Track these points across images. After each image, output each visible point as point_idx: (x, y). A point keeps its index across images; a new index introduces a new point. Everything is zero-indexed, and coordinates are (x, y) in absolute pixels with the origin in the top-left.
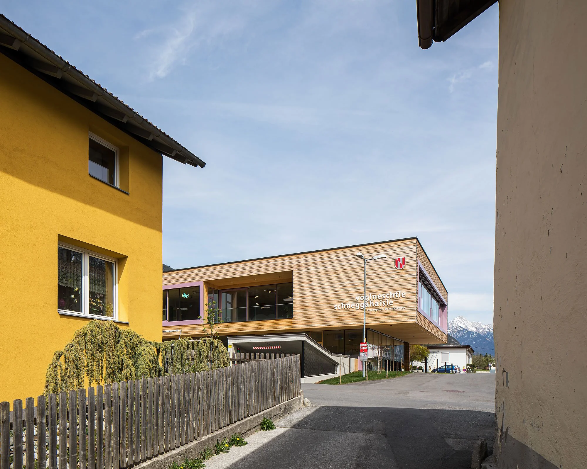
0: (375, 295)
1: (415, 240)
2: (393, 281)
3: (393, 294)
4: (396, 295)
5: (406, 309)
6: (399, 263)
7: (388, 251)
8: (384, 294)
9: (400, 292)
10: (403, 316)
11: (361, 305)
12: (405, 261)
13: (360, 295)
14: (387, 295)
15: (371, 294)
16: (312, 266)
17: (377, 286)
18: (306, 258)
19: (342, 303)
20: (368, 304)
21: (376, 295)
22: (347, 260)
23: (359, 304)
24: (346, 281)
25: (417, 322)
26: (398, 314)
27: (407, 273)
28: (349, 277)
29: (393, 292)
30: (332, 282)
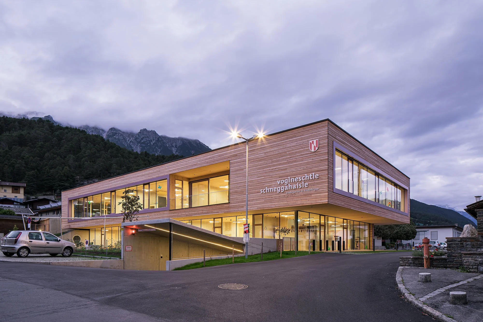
0: (293, 178)
1: (327, 122)
2: (308, 163)
4: (311, 177)
5: (320, 190)
6: (313, 146)
7: (304, 135)
8: (300, 177)
9: (313, 173)
10: (316, 197)
11: (281, 188)
12: (318, 143)
13: (281, 178)
14: (303, 178)
15: (289, 177)
17: (293, 169)
18: (239, 148)
19: (267, 188)
20: (287, 188)
23: (279, 187)
25: (329, 203)
26: (312, 195)
29: (308, 174)
30: (259, 169)
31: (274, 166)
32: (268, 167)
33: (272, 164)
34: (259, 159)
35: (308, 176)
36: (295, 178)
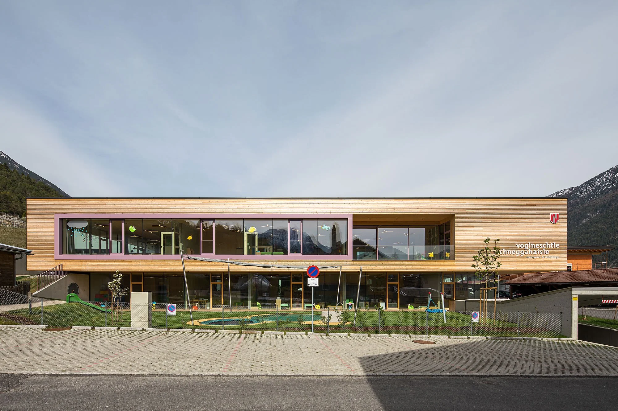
2: (548, 233)
3: (549, 244)
4: (552, 246)
5: (560, 259)
6: (554, 218)
7: (544, 206)
8: (541, 244)
9: (554, 243)
10: (556, 264)
11: (521, 252)
12: (559, 217)
13: (520, 243)
14: (544, 245)
15: (529, 243)
16: (474, 212)
17: (533, 236)
18: (468, 203)
19: (504, 249)
20: (527, 252)
21: (534, 245)
22: (509, 210)
23: (519, 251)
24: (506, 229)
26: (552, 262)
27: (559, 227)
28: (510, 225)
29: (549, 242)
30: (494, 229)
31: (512, 229)
33: (510, 227)
34: (494, 219)
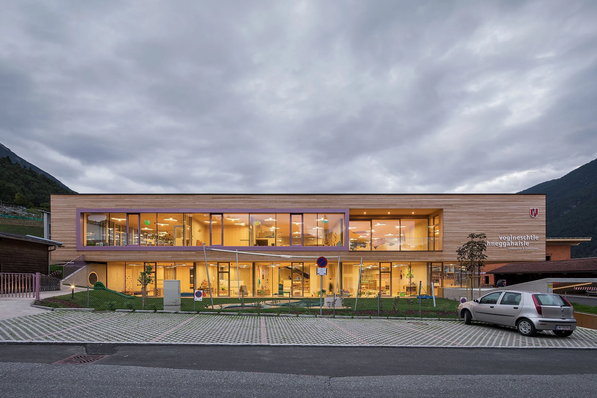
2: (529, 226)
4: (531, 238)
5: (539, 249)
7: (525, 202)
8: (522, 237)
9: (534, 235)
10: (536, 255)
12: (538, 211)
13: (503, 235)
15: (511, 235)
19: (488, 241)
20: (509, 244)
22: (492, 205)
23: (501, 243)
26: (532, 253)
27: (539, 221)
28: (493, 219)
29: (529, 235)
30: (479, 223)
31: (495, 222)
32: (489, 222)
33: (493, 221)
34: (479, 214)
35: (529, 237)
36: (516, 236)
